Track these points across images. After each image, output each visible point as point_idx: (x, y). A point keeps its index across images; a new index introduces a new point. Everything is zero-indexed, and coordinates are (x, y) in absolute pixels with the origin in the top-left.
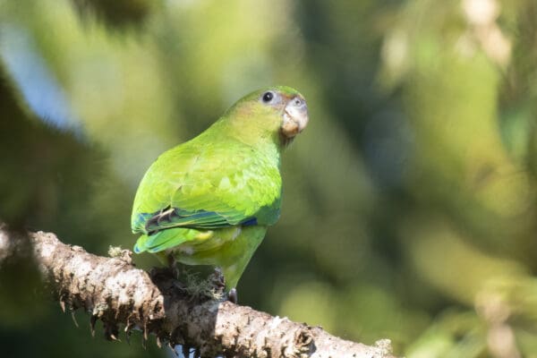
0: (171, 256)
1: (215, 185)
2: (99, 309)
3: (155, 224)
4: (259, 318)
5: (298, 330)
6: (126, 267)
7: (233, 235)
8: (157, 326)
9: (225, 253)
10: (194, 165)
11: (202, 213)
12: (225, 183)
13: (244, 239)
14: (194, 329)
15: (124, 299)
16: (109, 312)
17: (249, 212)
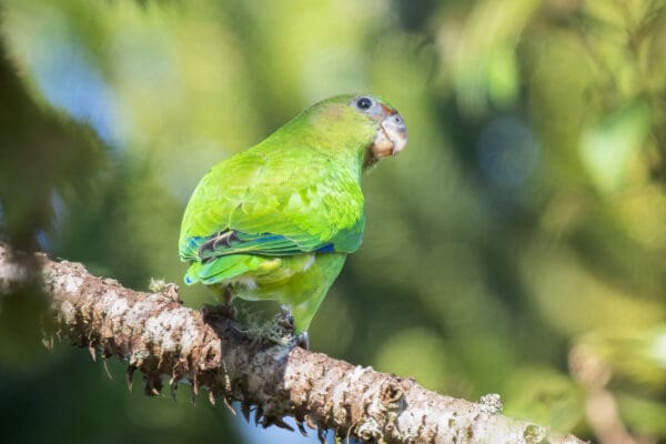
0: (227, 290)
1: (283, 202)
2: (138, 356)
3: (210, 249)
4: (337, 368)
5: (384, 382)
6: (171, 305)
7: (306, 264)
8: (210, 377)
9: (295, 287)
10: (258, 178)
11: (267, 237)
12: (295, 200)
13: (319, 270)
14: (255, 381)
15: (169, 344)
16: (150, 362)
17: (325, 237)
